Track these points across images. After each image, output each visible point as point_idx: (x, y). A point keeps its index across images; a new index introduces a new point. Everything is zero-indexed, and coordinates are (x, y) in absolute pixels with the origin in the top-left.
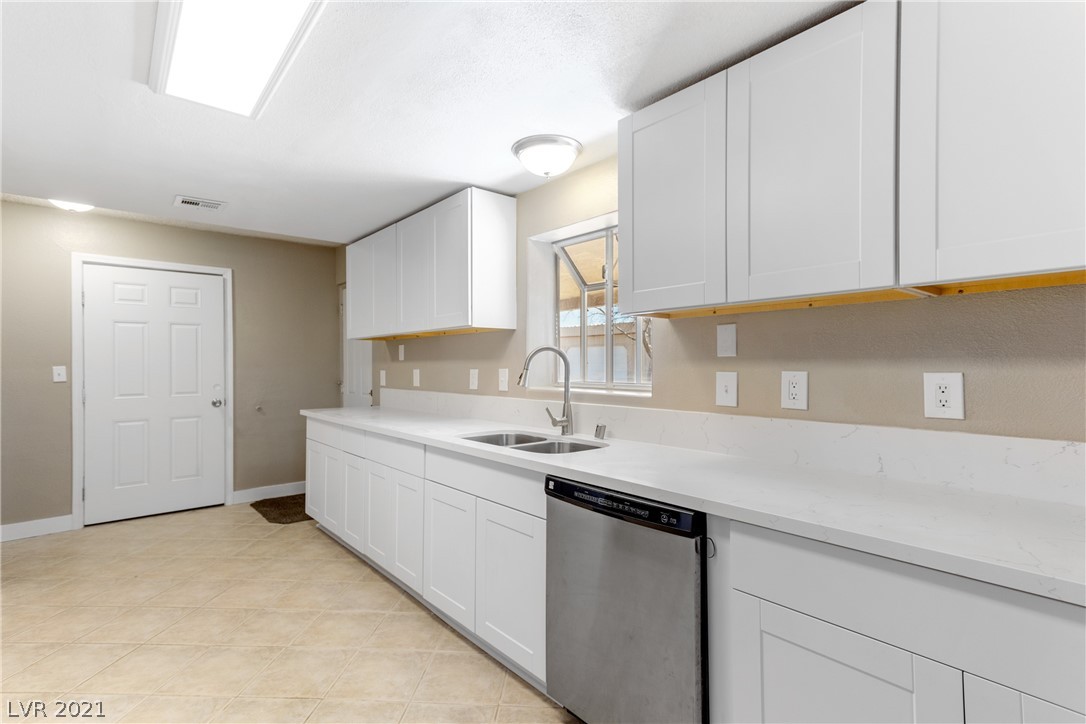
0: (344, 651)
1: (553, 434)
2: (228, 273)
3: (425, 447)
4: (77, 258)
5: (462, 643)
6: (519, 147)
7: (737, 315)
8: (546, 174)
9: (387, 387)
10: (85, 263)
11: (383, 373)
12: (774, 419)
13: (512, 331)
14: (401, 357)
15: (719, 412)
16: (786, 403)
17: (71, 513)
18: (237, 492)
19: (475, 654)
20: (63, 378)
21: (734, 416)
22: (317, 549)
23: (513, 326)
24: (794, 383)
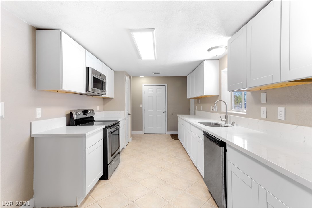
0: (173, 164)
1: (223, 123)
2: (166, 85)
3: (191, 124)
4: (143, 85)
5: (196, 170)
6: (209, 50)
7: (266, 90)
8: (217, 55)
9: (197, 110)
10: (145, 86)
11: (196, 106)
12: (275, 122)
13: (219, 96)
14: (199, 103)
15: (262, 119)
16: (279, 118)
17: (142, 131)
18: (168, 132)
19: (198, 173)
20: (141, 107)
21: (265, 121)
22: (178, 145)
23: (219, 95)
24: (281, 111)
